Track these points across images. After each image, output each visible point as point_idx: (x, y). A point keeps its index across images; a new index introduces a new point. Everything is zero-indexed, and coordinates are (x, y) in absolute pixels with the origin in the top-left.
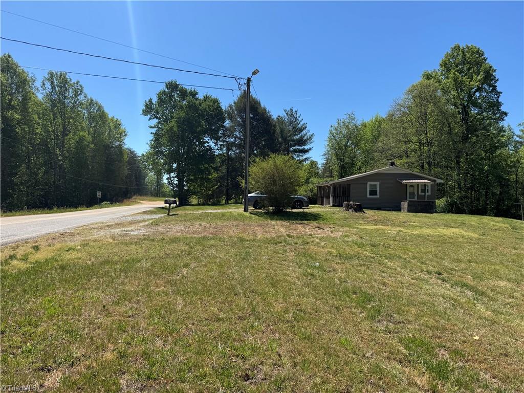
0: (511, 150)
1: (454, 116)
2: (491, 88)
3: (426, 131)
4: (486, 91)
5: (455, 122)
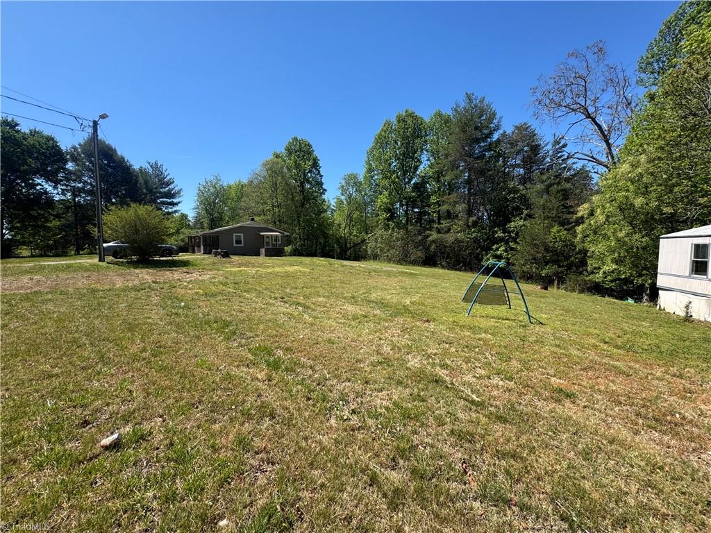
0: (329, 214)
1: (295, 188)
2: (317, 172)
3: (277, 197)
4: (314, 173)
5: (296, 192)
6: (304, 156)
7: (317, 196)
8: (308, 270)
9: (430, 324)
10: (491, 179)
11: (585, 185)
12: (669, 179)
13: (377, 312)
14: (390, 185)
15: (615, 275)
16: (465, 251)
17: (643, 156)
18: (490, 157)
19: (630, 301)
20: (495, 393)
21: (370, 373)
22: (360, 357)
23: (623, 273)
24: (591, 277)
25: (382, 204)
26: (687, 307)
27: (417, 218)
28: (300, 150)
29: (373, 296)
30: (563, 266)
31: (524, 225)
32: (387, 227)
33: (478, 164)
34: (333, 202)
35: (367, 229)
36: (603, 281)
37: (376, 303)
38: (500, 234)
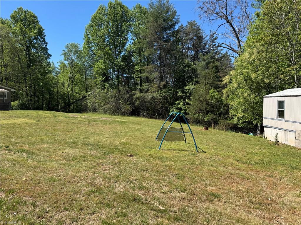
0: (54, 75)
1: (21, 51)
2: (42, 39)
3: (3, 58)
4: (39, 40)
5: (22, 55)
6: (29, 25)
7: (42, 59)
8: (34, 122)
9: (134, 158)
10: (174, 56)
11: (227, 64)
12: (267, 64)
13: (93, 152)
14: (105, 56)
15: (243, 119)
16: (158, 105)
17: (255, 49)
18: (173, 41)
19: (251, 135)
20: (174, 202)
21: (85, 201)
22: (77, 189)
23: (248, 118)
24: (232, 120)
25: (98, 69)
26: (276, 136)
27: (126, 81)
28: (26, 19)
29: (91, 140)
30: (216, 114)
31: (194, 88)
32: (103, 87)
33: (166, 45)
34: (57, 65)
35: (87, 88)
36: (238, 123)
37: (93, 145)
38: (180, 94)
